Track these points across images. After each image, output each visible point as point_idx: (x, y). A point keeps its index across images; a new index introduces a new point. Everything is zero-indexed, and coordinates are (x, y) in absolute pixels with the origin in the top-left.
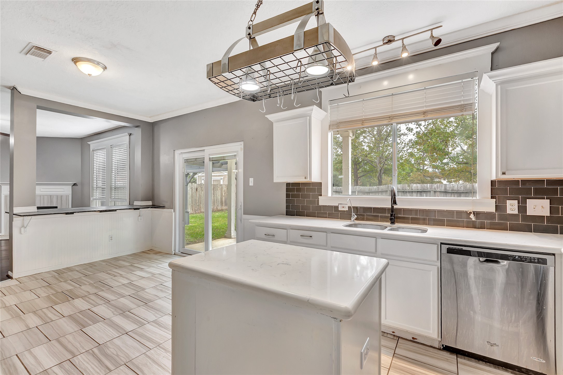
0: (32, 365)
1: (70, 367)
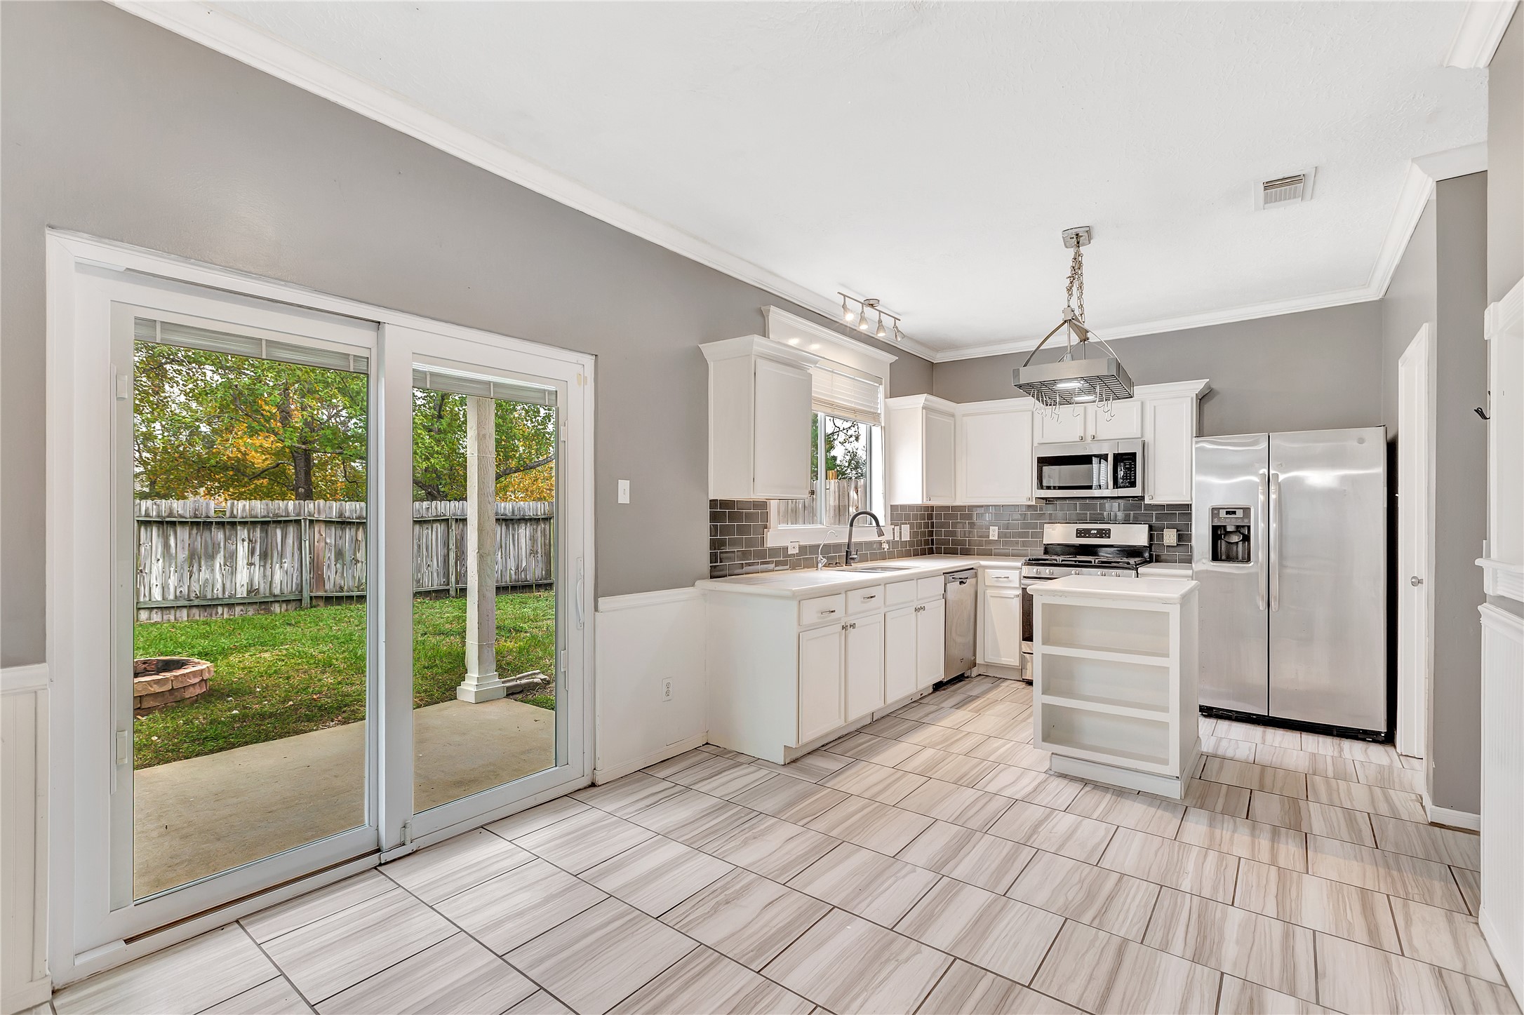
0: (1202, 996)
1: (1156, 930)
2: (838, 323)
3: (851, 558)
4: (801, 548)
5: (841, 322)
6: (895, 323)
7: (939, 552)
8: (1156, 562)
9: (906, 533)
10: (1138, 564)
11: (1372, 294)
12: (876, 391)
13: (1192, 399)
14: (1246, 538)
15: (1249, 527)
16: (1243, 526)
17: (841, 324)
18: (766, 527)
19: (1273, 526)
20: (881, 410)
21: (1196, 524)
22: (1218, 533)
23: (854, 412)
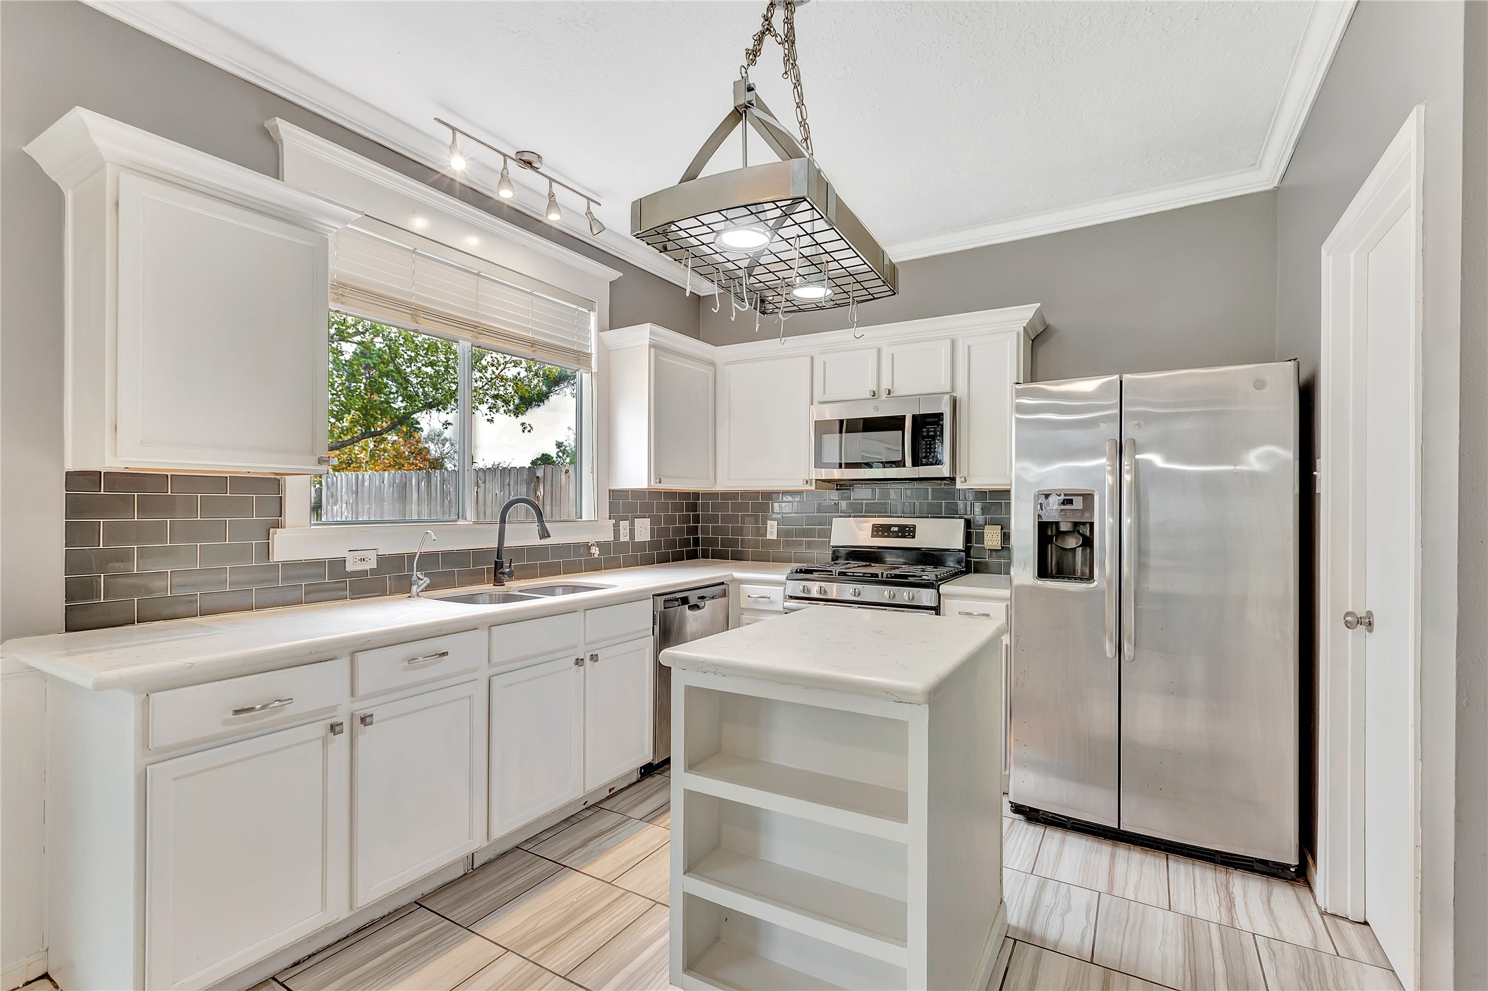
2: (439, 173)
3: (501, 573)
4: (382, 559)
5: (443, 172)
6: (589, 208)
7: (705, 556)
8: (975, 572)
9: (643, 530)
10: (940, 580)
11: (1263, 178)
12: (585, 320)
13: (1018, 334)
14: (1088, 542)
15: (1092, 525)
16: (1084, 524)
17: (443, 175)
18: (277, 525)
19: (1127, 521)
20: (593, 350)
21: (1015, 517)
22: (1047, 533)
23: (530, 344)
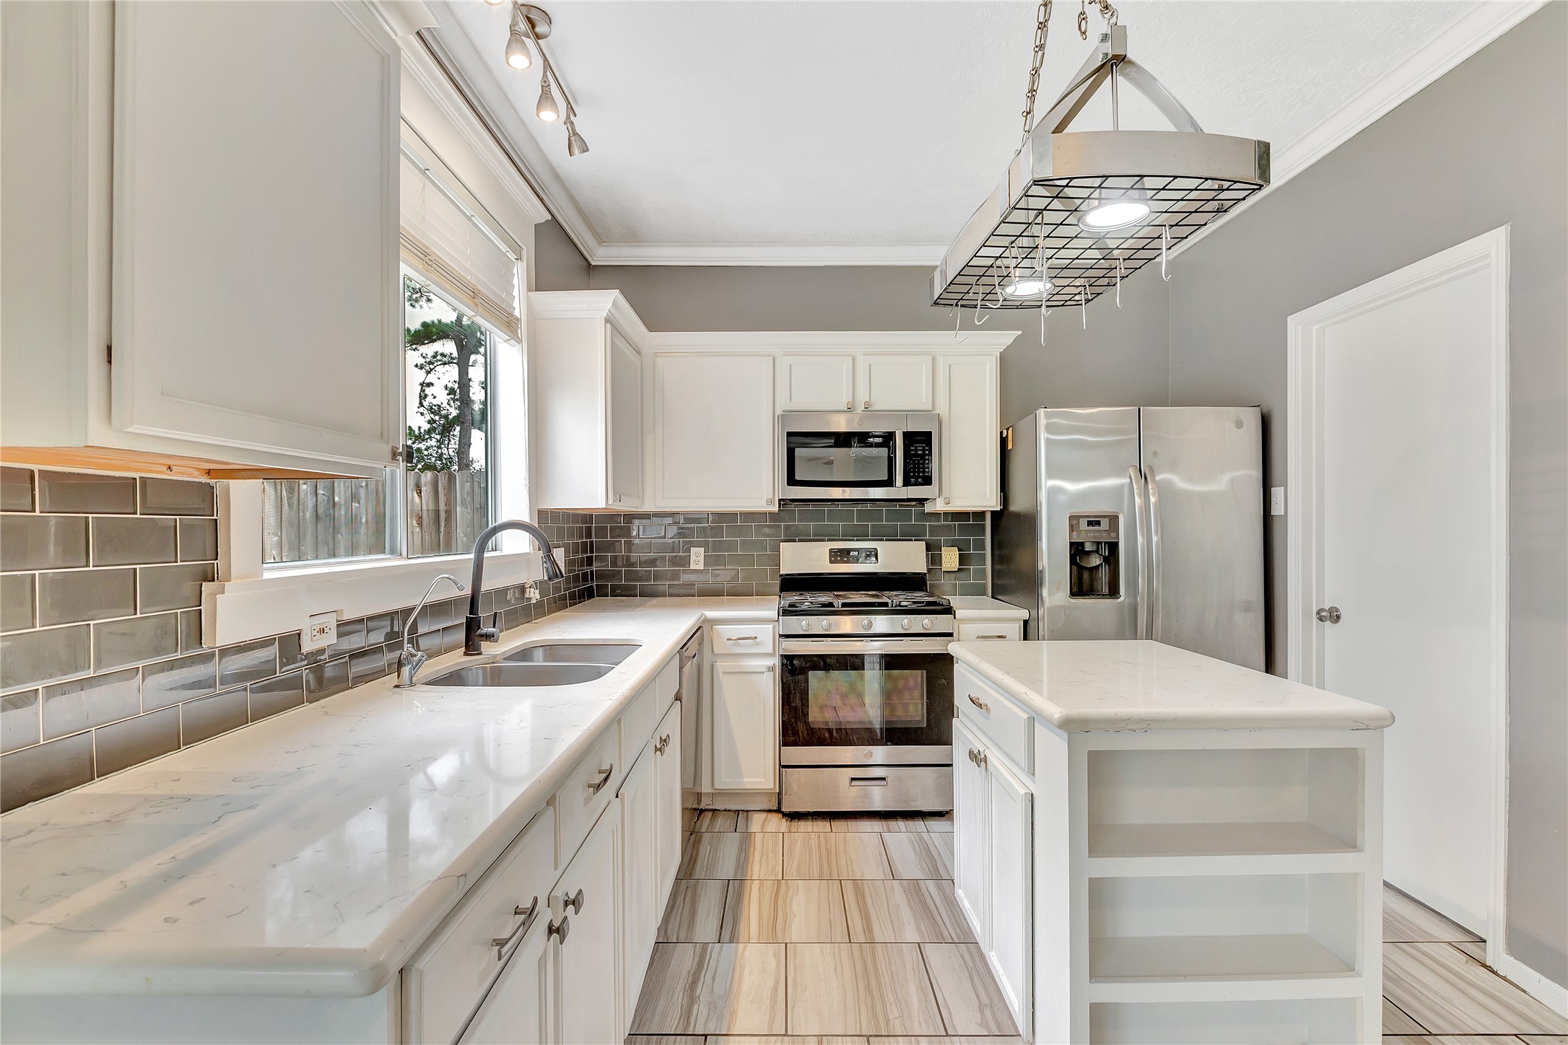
3: (481, 636)
6: (570, 120)
12: (508, 266)
13: (996, 358)
14: (1112, 561)
15: (1117, 545)
16: (1107, 543)
18: (209, 576)
20: (518, 309)
22: (1076, 553)
23: (471, 294)
